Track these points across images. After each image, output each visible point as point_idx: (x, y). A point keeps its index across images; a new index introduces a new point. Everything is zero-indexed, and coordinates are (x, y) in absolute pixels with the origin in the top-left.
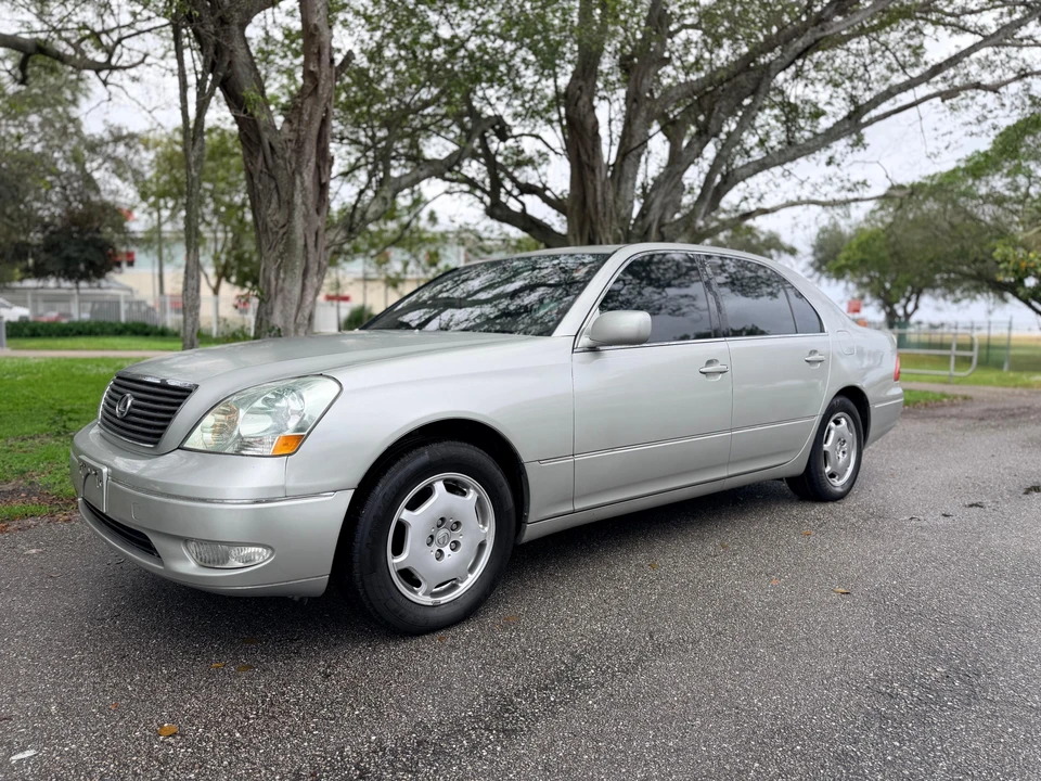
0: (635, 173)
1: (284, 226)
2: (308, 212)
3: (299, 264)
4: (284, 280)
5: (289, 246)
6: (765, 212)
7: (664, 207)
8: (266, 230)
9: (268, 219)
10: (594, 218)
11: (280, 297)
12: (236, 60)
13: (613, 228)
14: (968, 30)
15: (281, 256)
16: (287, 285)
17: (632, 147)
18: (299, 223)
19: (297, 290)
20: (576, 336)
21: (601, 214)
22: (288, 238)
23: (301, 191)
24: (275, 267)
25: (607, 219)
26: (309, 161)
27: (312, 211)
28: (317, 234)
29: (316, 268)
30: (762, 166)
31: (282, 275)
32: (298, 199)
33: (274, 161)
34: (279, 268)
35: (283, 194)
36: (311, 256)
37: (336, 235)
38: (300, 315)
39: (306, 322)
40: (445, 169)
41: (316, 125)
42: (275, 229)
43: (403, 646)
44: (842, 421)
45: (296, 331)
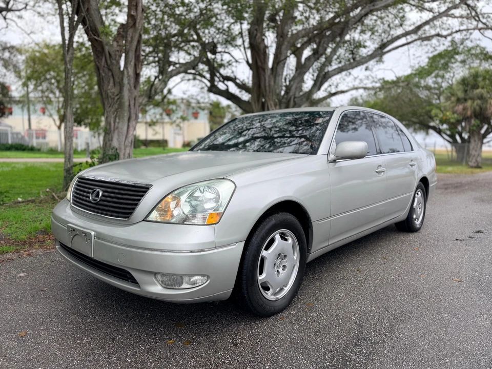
0: (283, 72)
1: (117, 95)
2: (131, 87)
3: (126, 114)
4: (118, 123)
5: (121, 105)
6: (343, 92)
7: (296, 88)
8: (108, 97)
9: (109, 91)
10: (264, 93)
11: (116, 132)
12: (91, 7)
13: (274, 98)
14: (426, 9)
15: (116, 110)
16: (120, 125)
17: (280, 60)
18: (126, 94)
19: (125, 128)
20: (328, 154)
21: (268, 92)
22: (120, 101)
23: (127, 77)
24: (113, 116)
25: (271, 94)
26: (131, 62)
27: (133, 88)
28: (135, 99)
29: (134, 117)
30: (340, 70)
31: (117, 120)
32: (126, 81)
33: (111, 61)
34: (116, 117)
35: (116, 78)
36: (132, 111)
37: (143, 100)
38: (127, 141)
39: (130, 144)
41: (135, 43)
42: (112, 97)
43: (265, 323)
44: (419, 193)
45: (125, 149)
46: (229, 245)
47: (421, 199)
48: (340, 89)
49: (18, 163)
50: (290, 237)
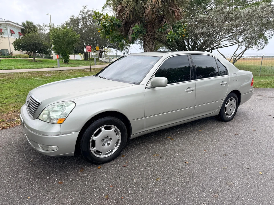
20: (147, 84)
46: (70, 133)
47: (234, 103)
50: (113, 128)
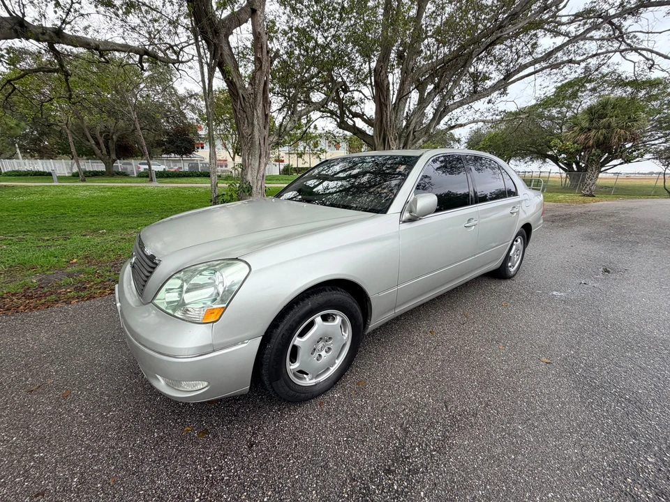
0: (404, 108)
1: (250, 135)
2: (260, 128)
3: (257, 152)
4: (251, 160)
5: (253, 143)
6: (461, 125)
7: (416, 123)
8: (243, 136)
9: (244, 131)
10: (386, 128)
11: (250, 168)
12: (224, 52)
13: (394, 133)
14: (562, 34)
15: (250, 149)
16: (253, 162)
17: (403, 96)
18: (256, 134)
19: (257, 164)
20: (401, 213)
21: (389, 127)
22: (252, 141)
23: (257, 118)
26: (260, 103)
27: (262, 128)
28: (265, 138)
29: (265, 154)
30: (461, 104)
31: (250, 158)
32: (256, 122)
33: (245, 104)
34: (249, 154)
35: (249, 119)
36: (262, 148)
38: (259, 175)
39: (262, 179)
40: (321, 107)
41: (262, 85)
42: (247, 136)
43: (299, 410)
44: (519, 240)
45: (257, 183)
47: (520, 245)
48: (459, 122)
49: (200, 187)
50: (338, 317)
